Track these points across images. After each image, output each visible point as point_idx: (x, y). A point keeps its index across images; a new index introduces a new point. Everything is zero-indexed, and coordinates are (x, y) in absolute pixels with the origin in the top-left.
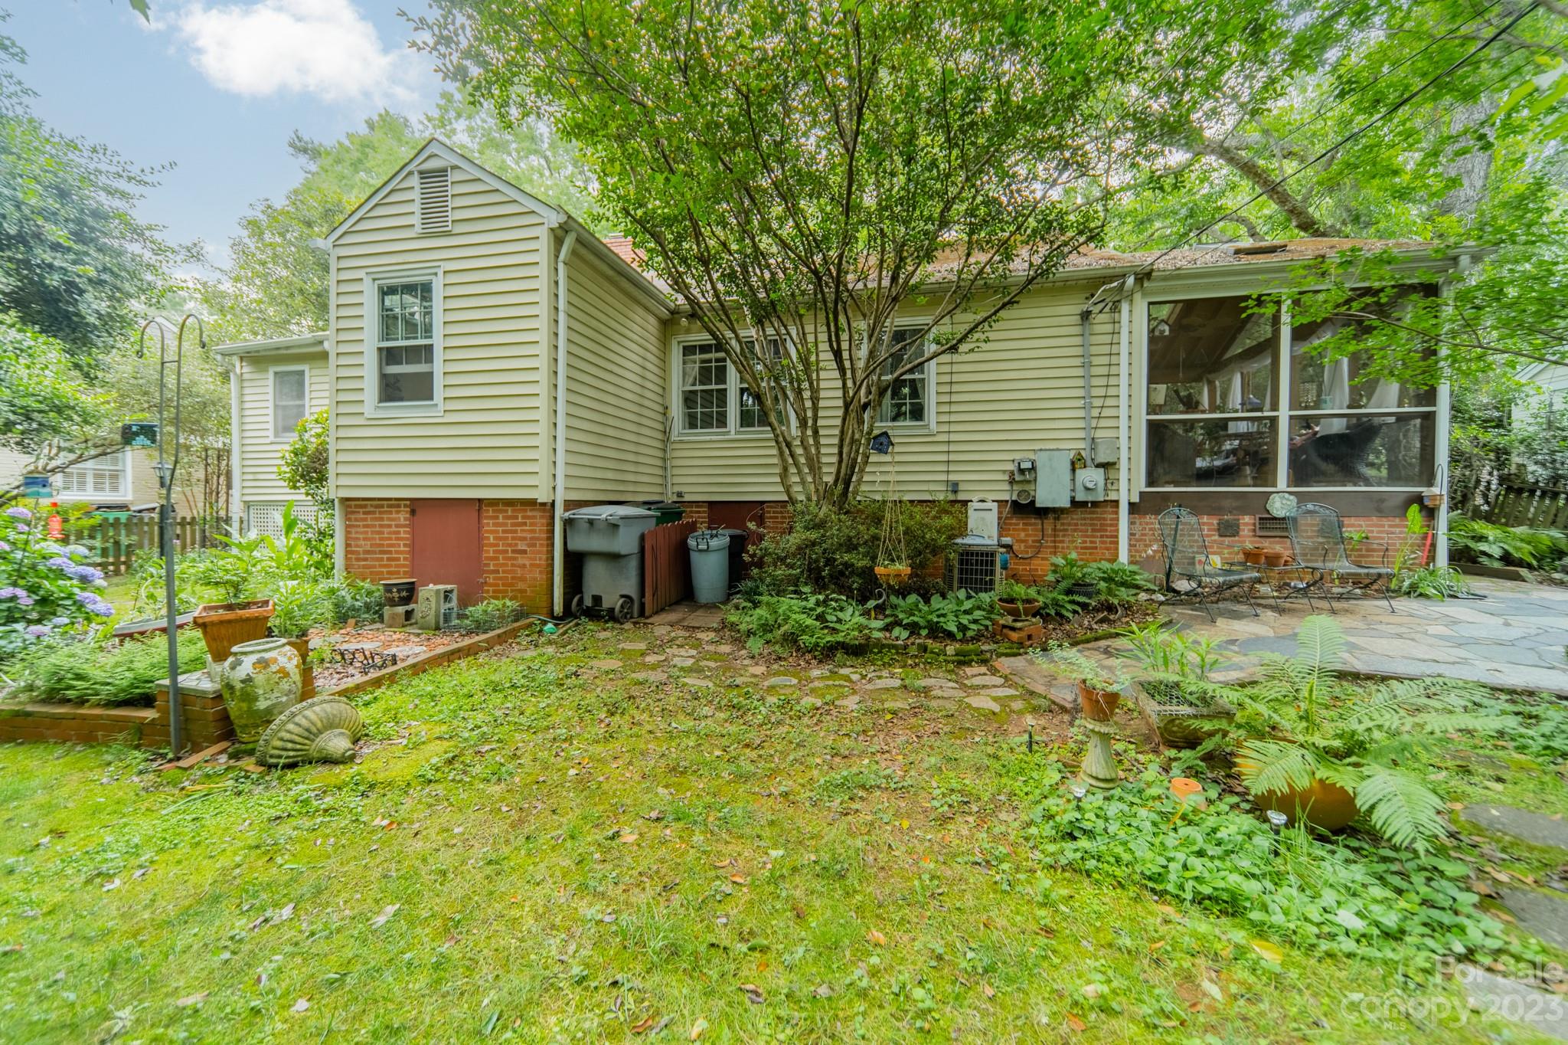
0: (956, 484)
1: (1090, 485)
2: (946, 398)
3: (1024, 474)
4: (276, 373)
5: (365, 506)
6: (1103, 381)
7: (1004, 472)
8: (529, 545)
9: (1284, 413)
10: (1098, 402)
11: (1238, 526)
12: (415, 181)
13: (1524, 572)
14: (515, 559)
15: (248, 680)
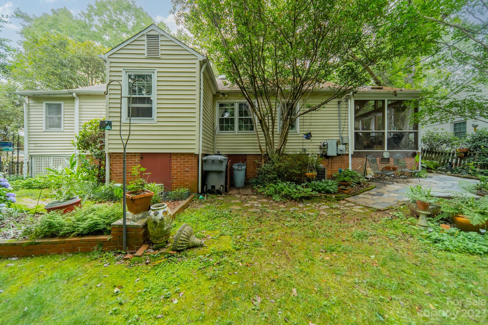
0: (305, 149)
1: (342, 150)
2: (302, 124)
3: (324, 147)
4: (47, 104)
5: (120, 156)
6: (344, 121)
7: (318, 146)
8: (190, 169)
9: (386, 131)
10: (343, 127)
11: (376, 160)
12: (145, 38)
13: (433, 171)
14: (185, 174)
15: (162, 220)
